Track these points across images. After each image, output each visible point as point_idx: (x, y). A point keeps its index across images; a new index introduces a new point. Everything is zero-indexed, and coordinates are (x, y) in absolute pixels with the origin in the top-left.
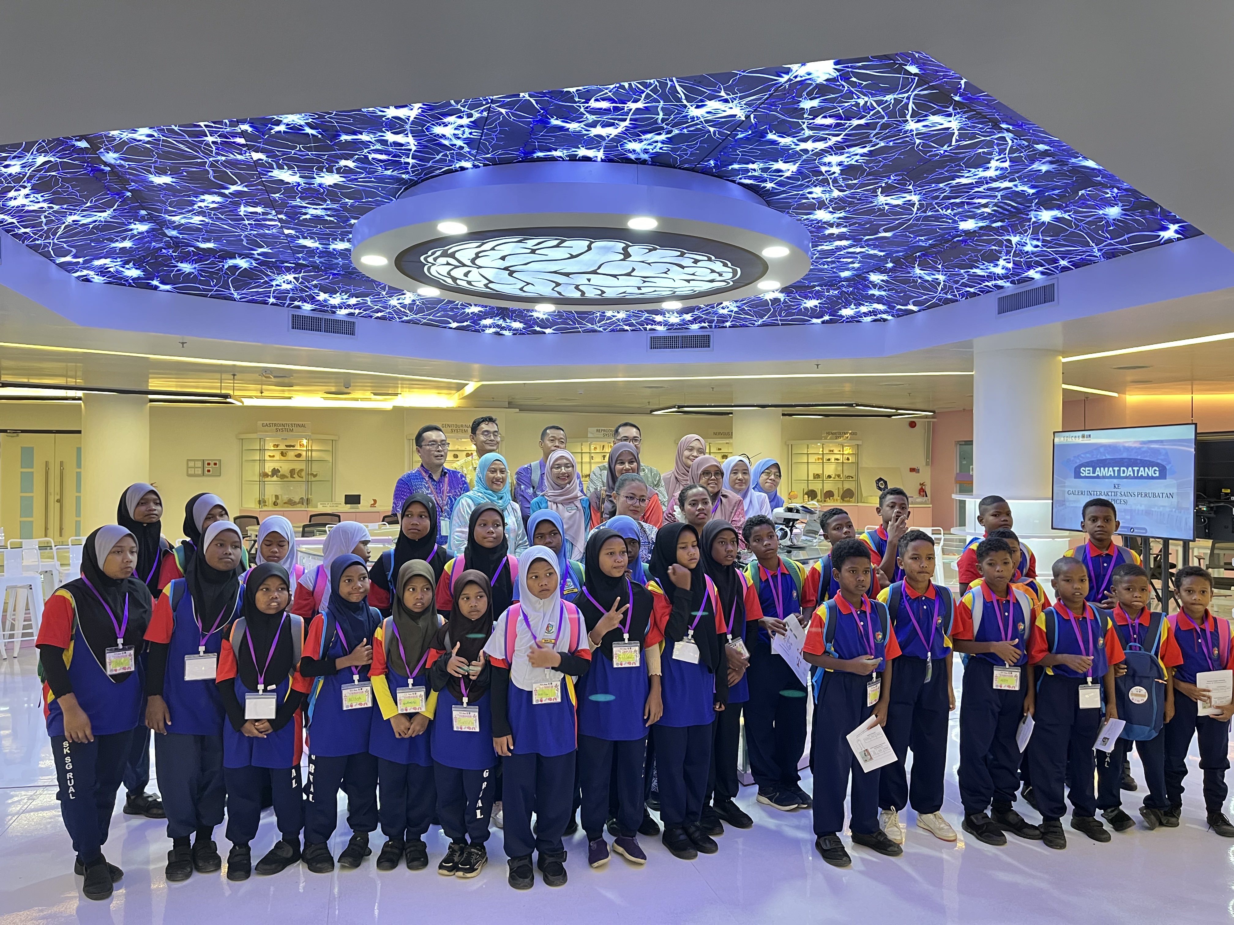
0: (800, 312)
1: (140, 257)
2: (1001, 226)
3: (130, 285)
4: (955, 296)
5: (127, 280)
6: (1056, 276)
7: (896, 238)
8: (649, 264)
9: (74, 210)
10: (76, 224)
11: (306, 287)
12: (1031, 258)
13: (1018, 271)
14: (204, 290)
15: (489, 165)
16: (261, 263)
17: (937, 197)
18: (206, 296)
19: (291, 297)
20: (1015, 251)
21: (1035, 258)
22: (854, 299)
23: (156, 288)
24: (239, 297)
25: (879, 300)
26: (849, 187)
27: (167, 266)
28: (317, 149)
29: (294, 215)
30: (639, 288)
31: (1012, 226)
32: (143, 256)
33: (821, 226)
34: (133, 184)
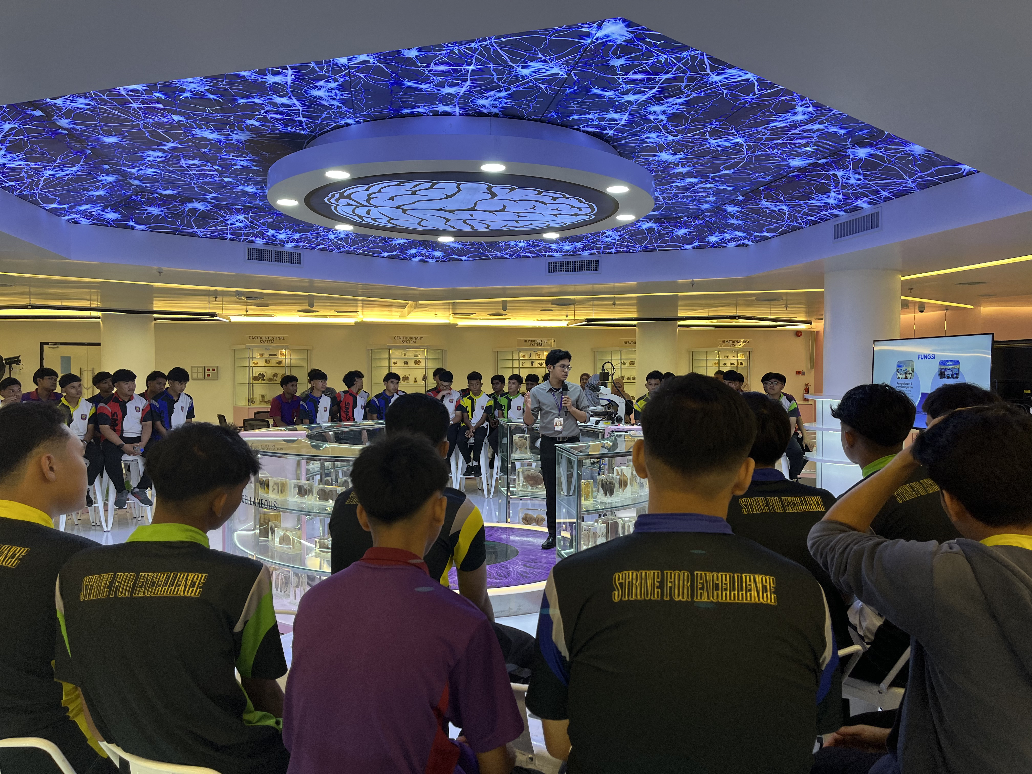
0: (672, 240)
1: (115, 203)
2: (826, 163)
3: (112, 226)
4: (800, 223)
5: (108, 222)
6: (880, 205)
7: (737, 175)
8: (515, 201)
9: (48, 166)
10: (53, 178)
11: (256, 225)
12: (856, 190)
13: (848, 201)
14: (172, 229)
15: (368, 121)
16: (215, 206)
17: (760, 139)
18: (174, 234)
19: (244, 233)
20: (842, 184)
21: (860, 190)
22: (717, 227)
23: (133, 228)
24: (201, 234)
25: (738, 228)
26: (681, 132)
27: (138, 209)
28: (222, 110)
29: (226, 167)
30: (517, 222)
31: (835, 162)
32: (118, 202)
33: (668, 166)
34: (89, 143)
